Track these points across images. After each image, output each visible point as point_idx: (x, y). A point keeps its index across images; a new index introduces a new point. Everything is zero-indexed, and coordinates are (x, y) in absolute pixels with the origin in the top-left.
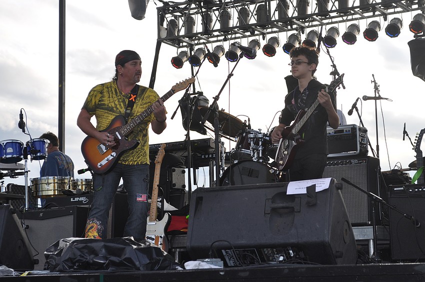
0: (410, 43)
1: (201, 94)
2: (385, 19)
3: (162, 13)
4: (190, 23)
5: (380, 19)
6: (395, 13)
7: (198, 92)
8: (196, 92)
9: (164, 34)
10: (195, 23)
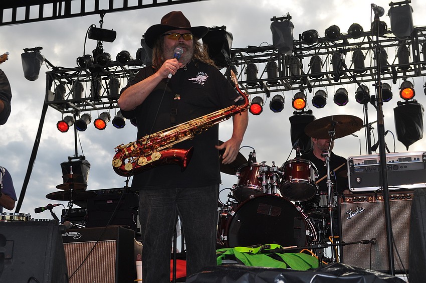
0: (291, 119)
1: (83, 158)
2: (268, 96)
3: (50, 77)
4: (78, 89)
5: (263, 96)
6: (277, 90)
7: (81, 156)
8: (78, 156)
9: (52, 98)
10: (83, 89)
